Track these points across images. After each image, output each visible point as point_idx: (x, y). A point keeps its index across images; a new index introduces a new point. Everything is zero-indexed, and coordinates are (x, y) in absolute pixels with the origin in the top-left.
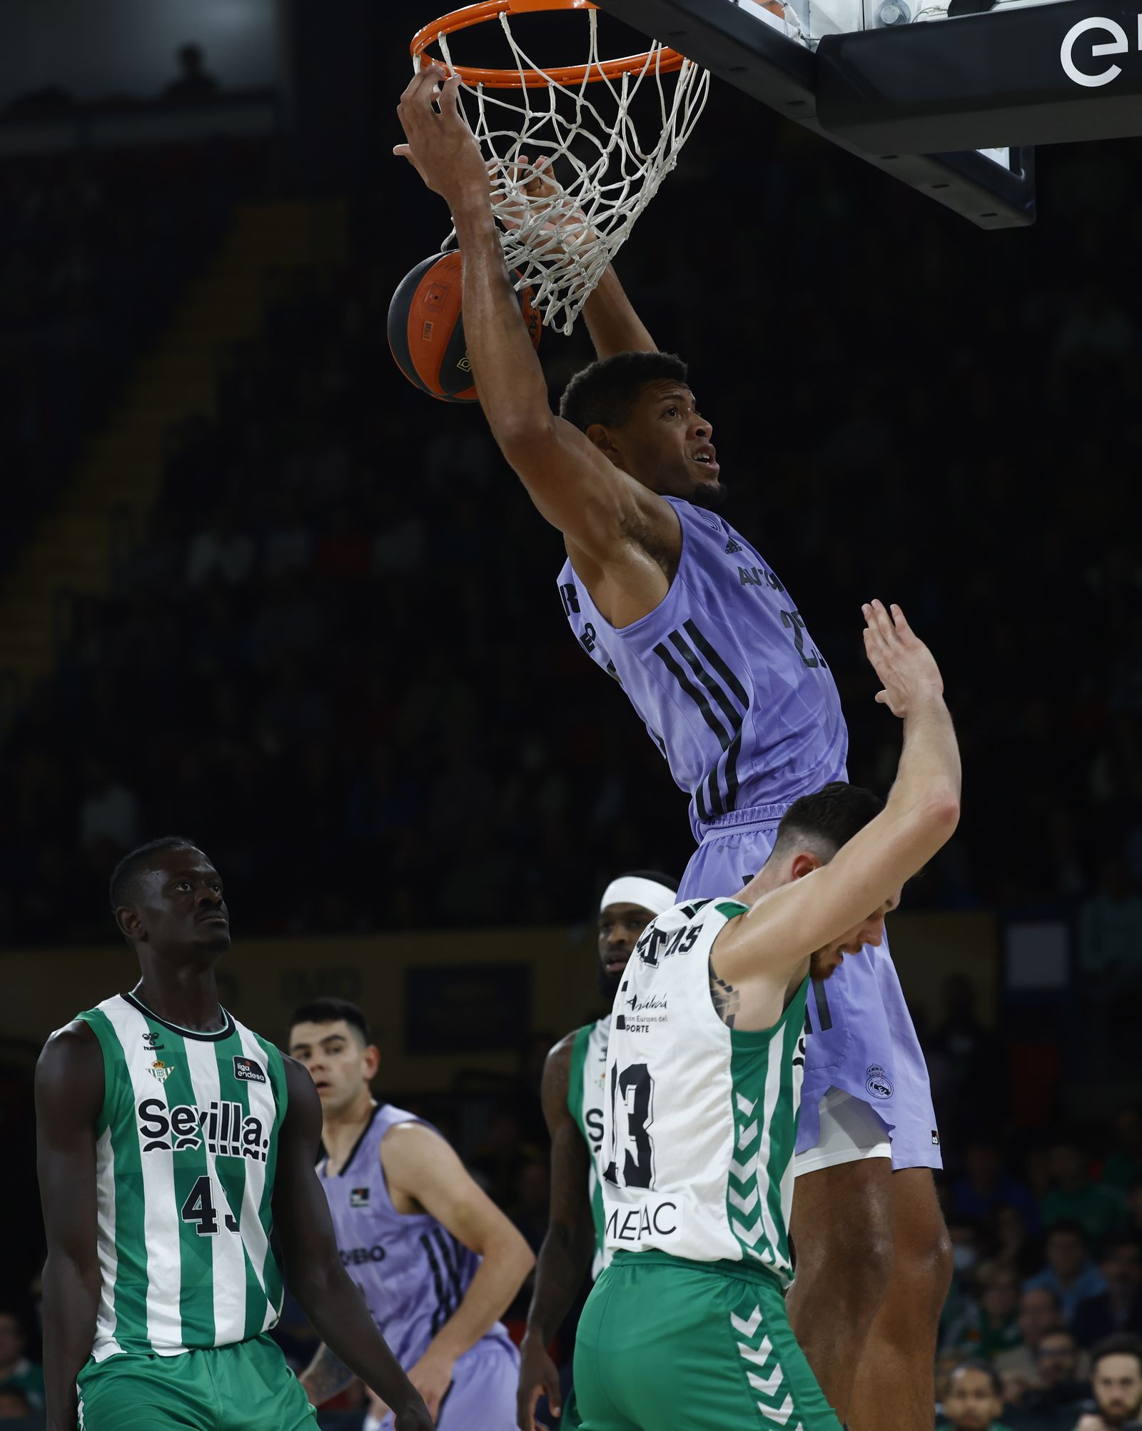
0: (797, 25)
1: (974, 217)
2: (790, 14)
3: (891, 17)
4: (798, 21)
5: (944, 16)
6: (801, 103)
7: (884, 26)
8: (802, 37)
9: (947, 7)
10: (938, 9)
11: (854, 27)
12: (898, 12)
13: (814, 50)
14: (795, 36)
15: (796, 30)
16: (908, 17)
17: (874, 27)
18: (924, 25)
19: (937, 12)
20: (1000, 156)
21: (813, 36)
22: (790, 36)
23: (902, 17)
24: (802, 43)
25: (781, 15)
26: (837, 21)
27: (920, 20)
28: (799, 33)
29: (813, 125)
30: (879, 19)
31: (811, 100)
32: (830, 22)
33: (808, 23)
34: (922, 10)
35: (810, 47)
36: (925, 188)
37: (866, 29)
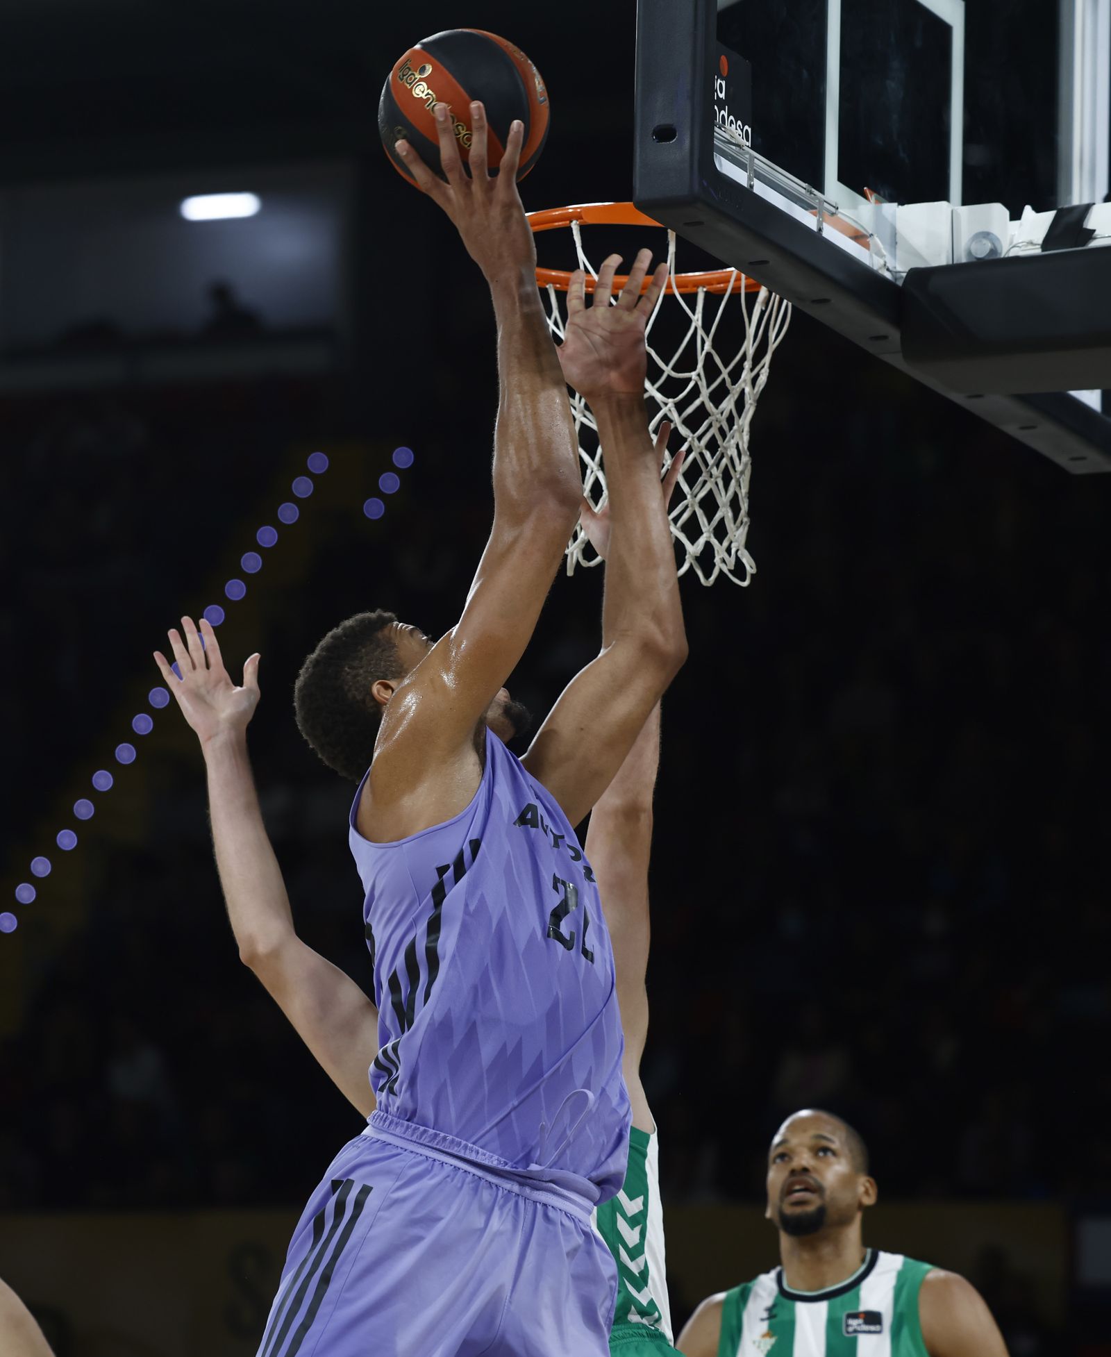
0: (882, 256)
1: (1062, 460)
2: (876, 245)
3: (981, 251)
4: (884, 252)
5: (1037, 251)
6: (885, 337)
7: (974, 260)
8: (888, 270)
9: (1040, 241)
10: (1031, 243)
11: (942, 260)
12: (989, 246)
13: (900, 283)
14: (880, 268)
15: (882, 262)
16: (999, 251)
17: (964, 260)
18: (1017, 259)
19: (1031, 247)
20: (1091, 398)
21: (899, 268)
22: (875, 268)
23: (993, 251)
24: (888, 275)
25: (867, 246)
26: (925, 252)
27: (1013, 253)
28: (885, 265)
29: (896, 360)
30: (969, 253)
31: (895, 335)
32: (917, 255)
33: (894, 255)
34: (1014, 244)
35: (896, 279)
36: (1012, 429)
37: (955, 262)
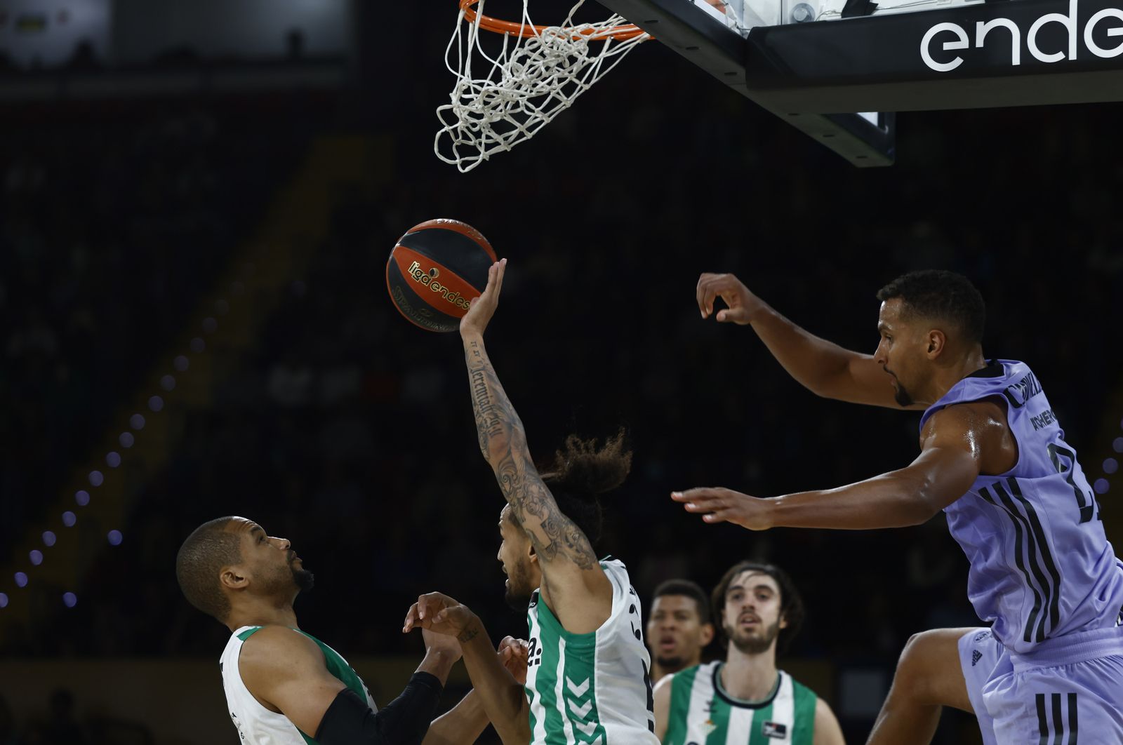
0: (734, 19)
1: (851, 158)
2: (730, 11)
3: (801, 16)
4: (736, 16)
5: (838, 17)
6: (734, 74)
7: (795, 22)
8: (738, 28)
9: (841, 11)
10: (835, 12)
11: (773, 21)
12: (806, 13)
13: (746, 37)
14: (733, 27)
15: (734, 23)
16: (813, 16)
17: (789, 23)
18: (825, 23)
19: (834, 14)
20: (872, 117)
21: (745, 27)
22: (729, 27)
23: (809, 17)
24: (737, 31)
25: (723, 11)
26: (763, 17)
27: (821, 19)
28: (736, 24)
29: (742, 89)
30: (793, 18)
31: (741, 72)
32: (758, 18)
33: (742, 18)
34: (824, 11)
35: (743, 34)
36: (819, 137)
37: (783, 24)
